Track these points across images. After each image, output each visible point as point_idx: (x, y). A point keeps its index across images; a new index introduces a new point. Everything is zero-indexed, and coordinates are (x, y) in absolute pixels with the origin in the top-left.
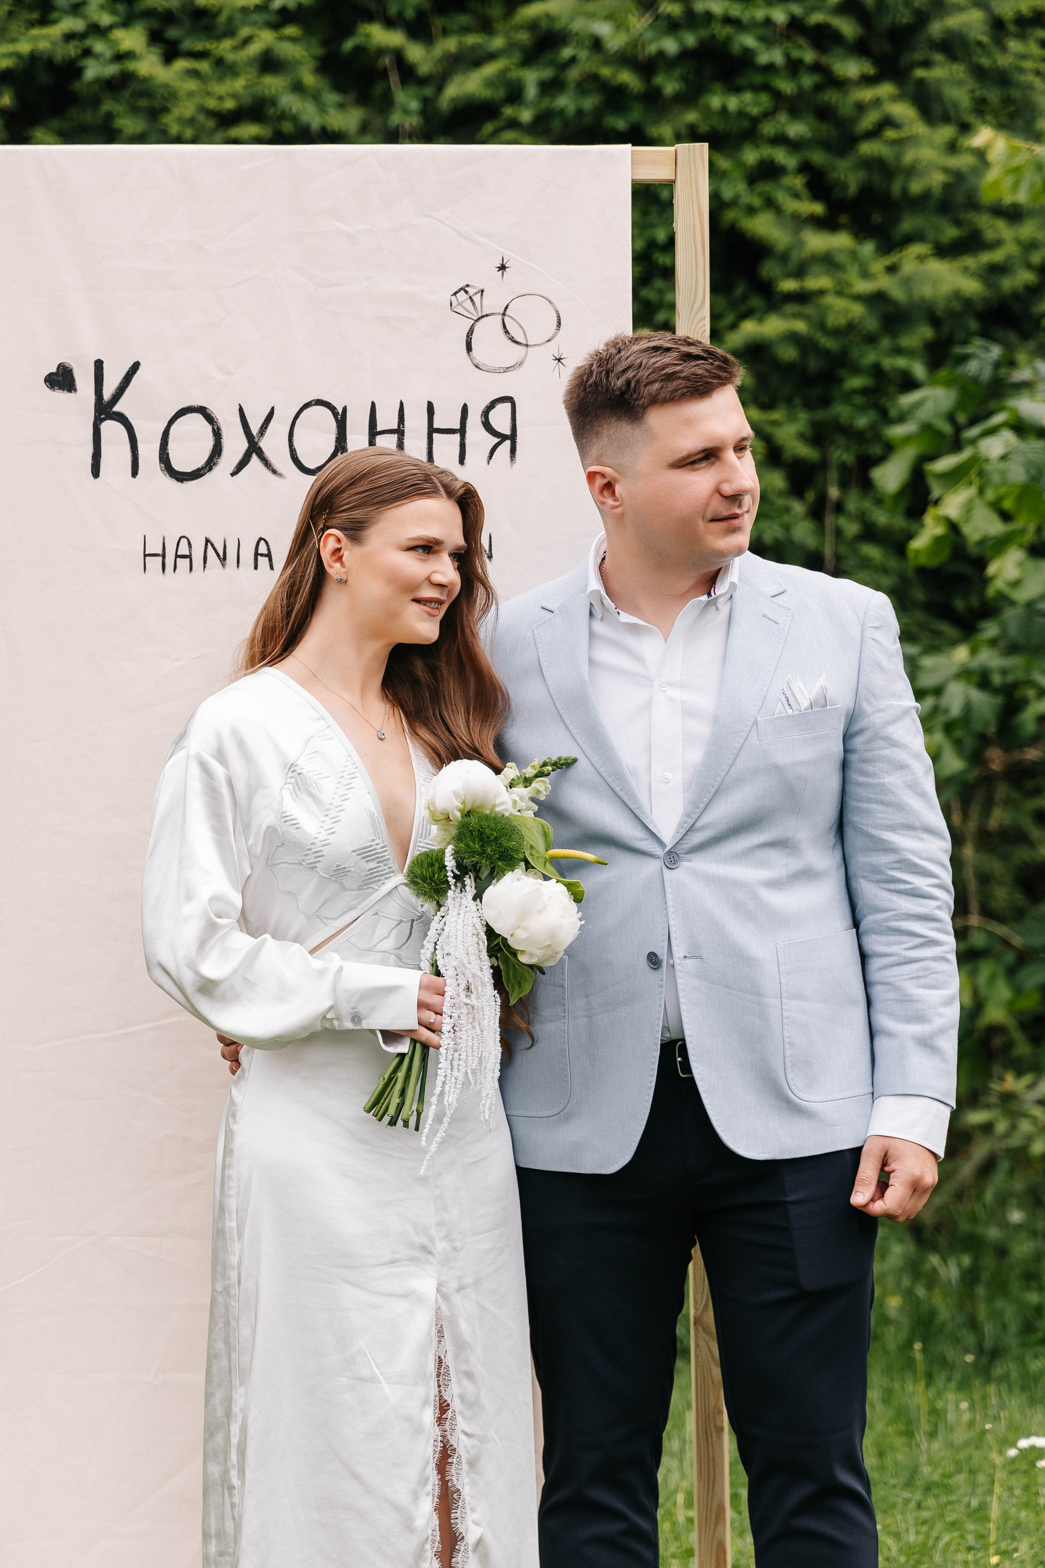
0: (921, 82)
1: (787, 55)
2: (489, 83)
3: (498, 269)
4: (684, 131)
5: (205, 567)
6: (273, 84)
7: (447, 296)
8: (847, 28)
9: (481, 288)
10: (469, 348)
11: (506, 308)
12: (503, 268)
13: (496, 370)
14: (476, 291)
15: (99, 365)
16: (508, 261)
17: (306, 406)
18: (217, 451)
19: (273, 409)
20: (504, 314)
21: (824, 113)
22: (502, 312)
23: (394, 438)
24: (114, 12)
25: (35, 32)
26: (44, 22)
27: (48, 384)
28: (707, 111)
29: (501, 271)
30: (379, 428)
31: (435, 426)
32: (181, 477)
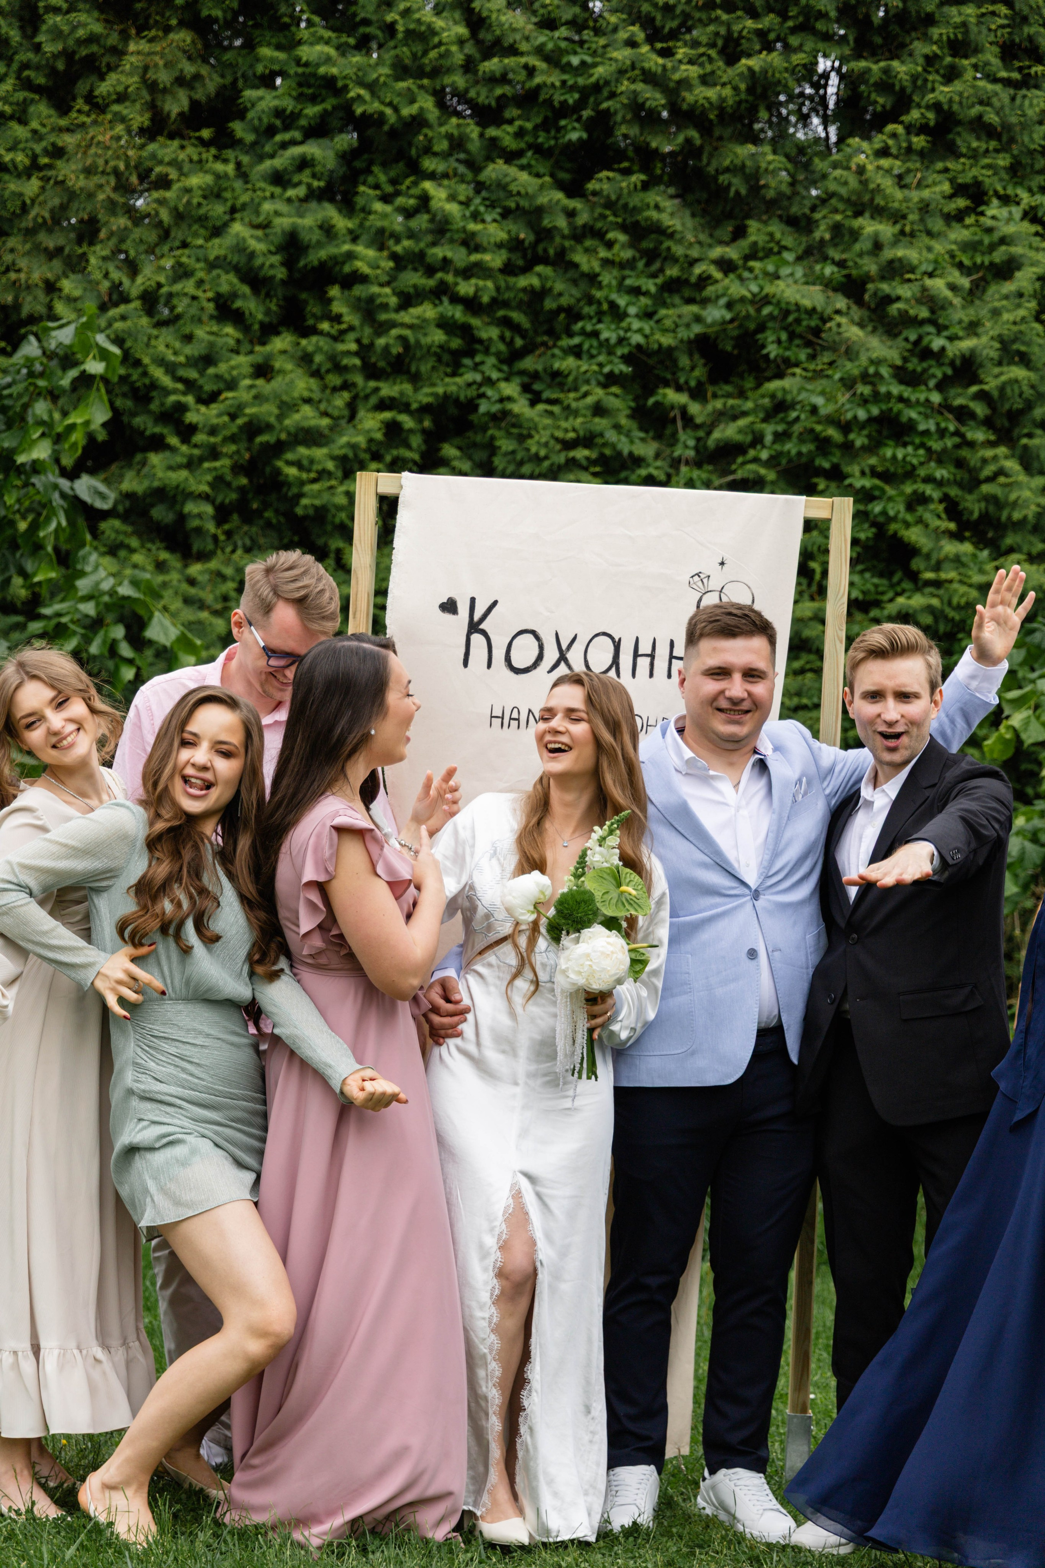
0: (1025, 447)
1: (938, 424)
2: (740, 431)
4: (867, 471)
6: (600, 423)
7: (687, 577)
8: (980, 409)
9: (708, 574)
11: (723, 588)
12: (722, 564)
14: (705, 576)
15: (473, 600)
16: (726, 560)
17: (597, 635)
18: (540, 657)
19: (576, 634)
20: (721, 592)
21: (960, 464)
22: (719, 590)
23: (649, 659)
24: (500, 370)
25: (447, 380)
26: (454, 374)
27: (441, 609)
28: (884, 459)
29: (721, 566)
30: (640, 653)
31: (674, 655)
32: (517, 671)
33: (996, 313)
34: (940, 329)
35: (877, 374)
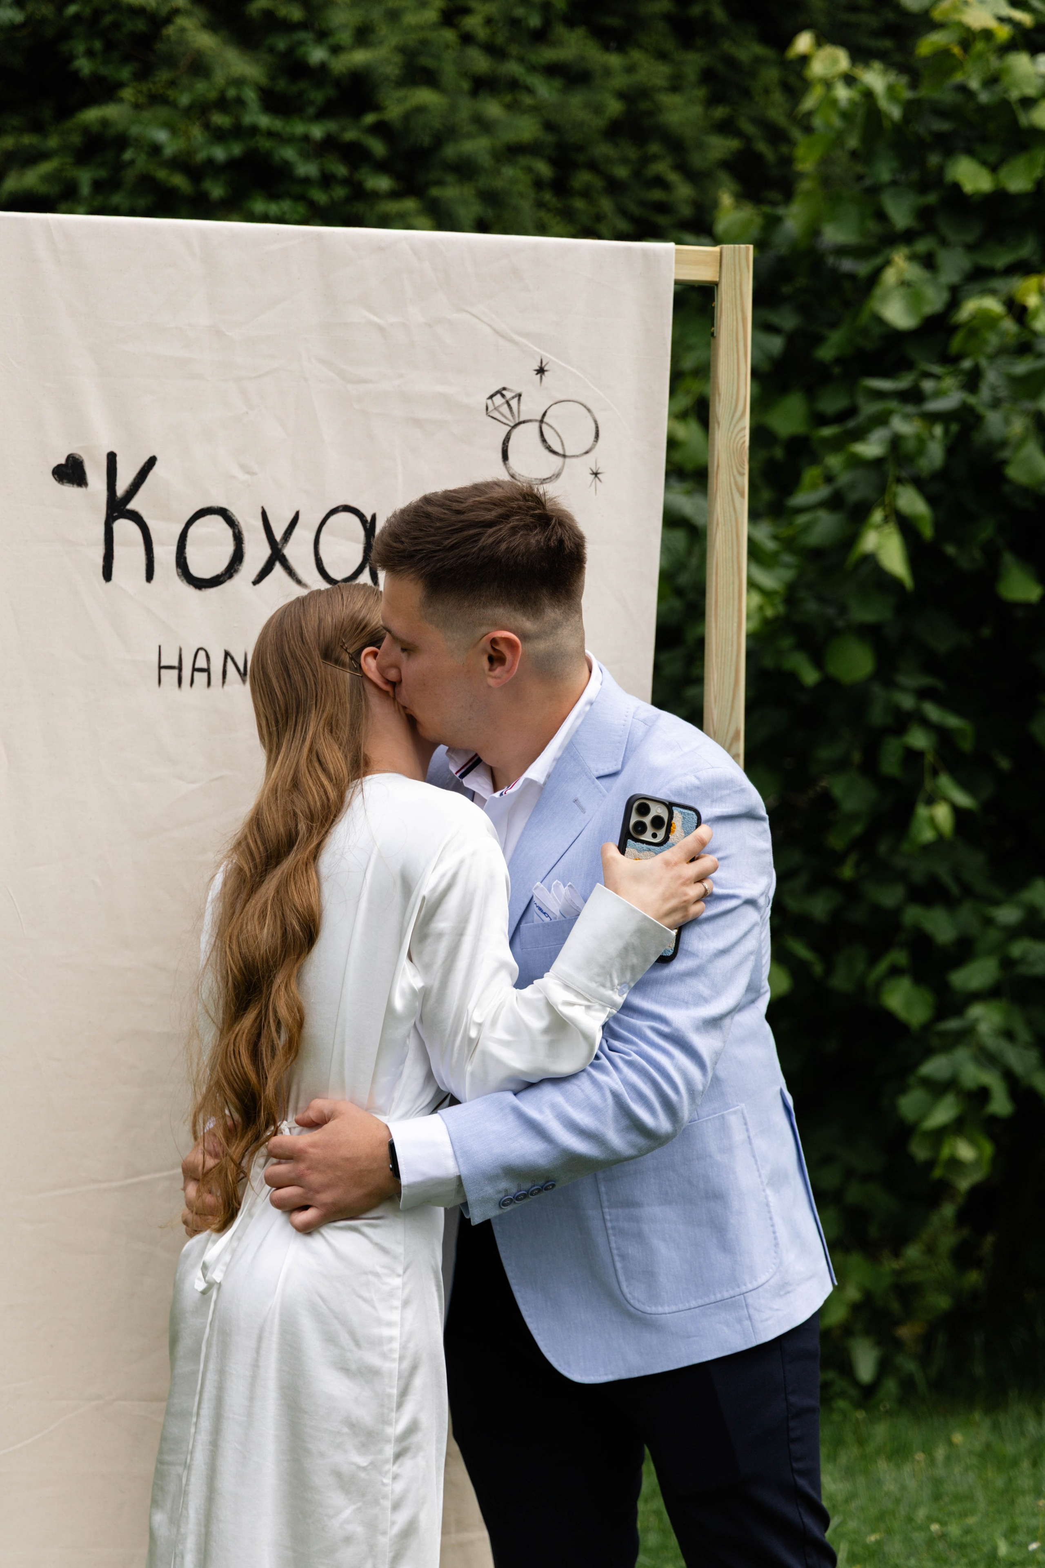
1: (321, 170)
3: (536, 372)
5: (224, 682)
7: (482, 398)
9: (518, 391)
10: (505, 456)
11: (544, 415)
12: (541, 371)
14: (513, 394)
15: (112, 458)
16: (546, 364)
17: (333, 512)
18: (238, 557)
19: (297, 514)
20: (542, 421)
22: (539, 418)
27: (56, 476)
29: (539, 375)
32: (200, 584)
33: (394, 16)
34: (322, 35)
35: (240, 102)
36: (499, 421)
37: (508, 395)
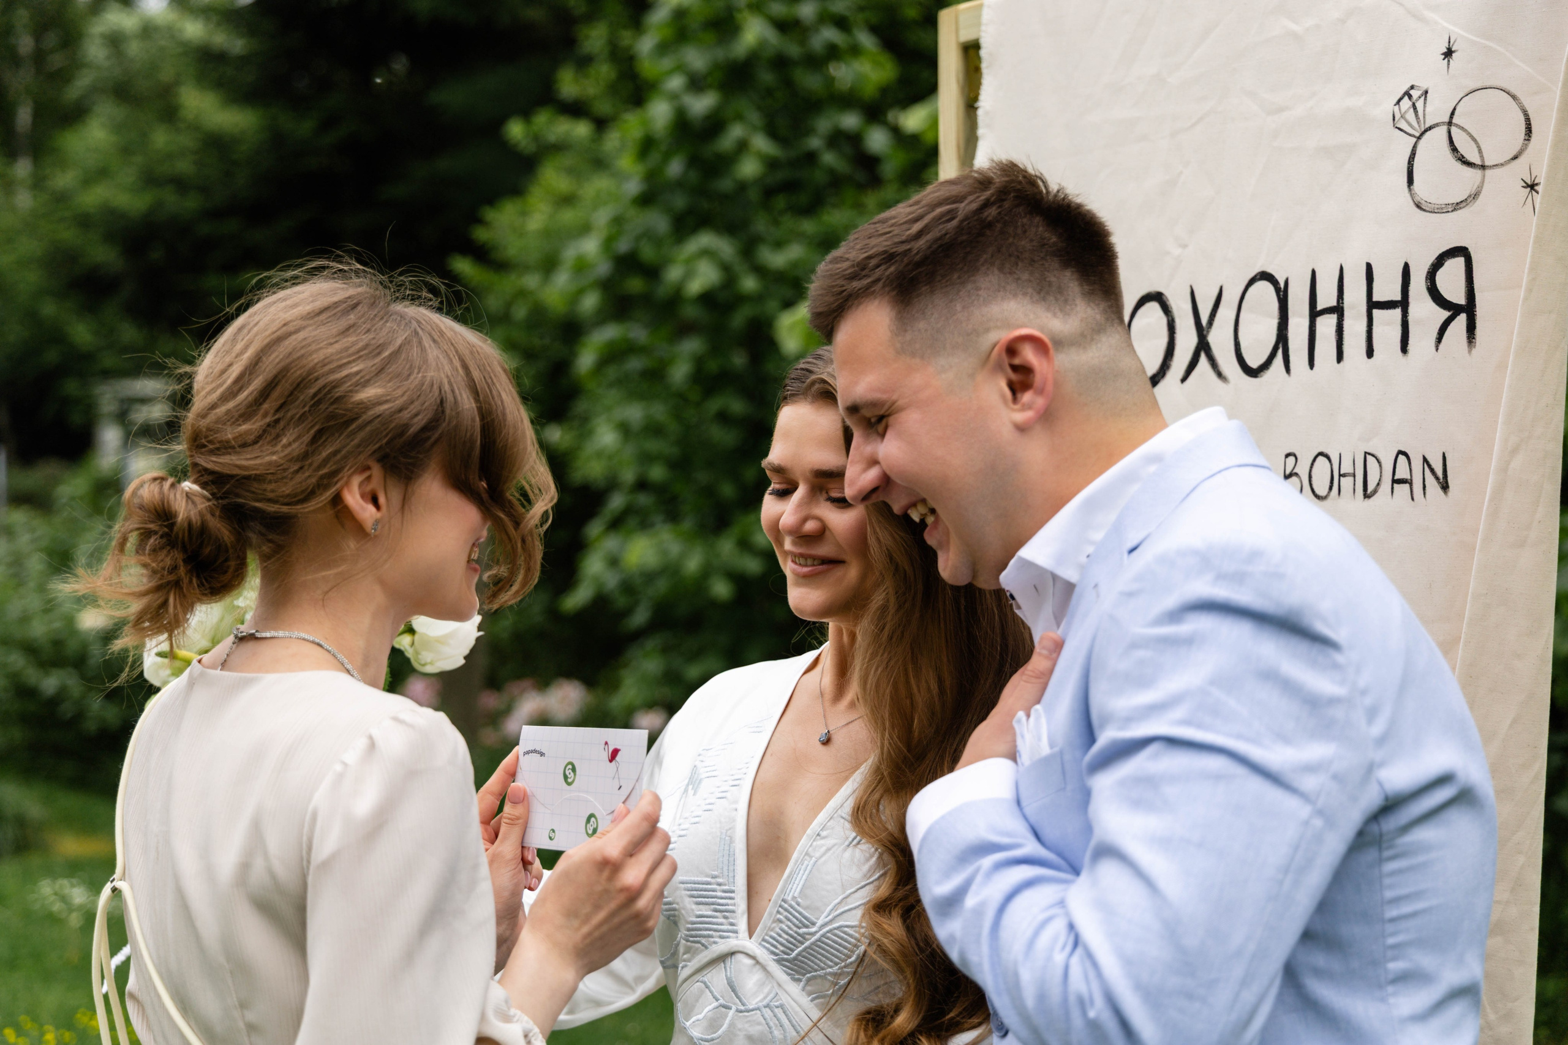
3: (1443, 56)
7: (1389, 106)
9: (1425, 88)
10: (1410, 180)
11: (1453, 114)
12: (1449, 53)
13: (1442, 208)
14: (1419, 93)
16: (1455, 42)
17: (1252, 282)
18: (1170, 352)
19: (1221, 290)
20: (1450, 123)
22: (1447, 119)
23: (1332, 319)
29: (1446, 59)
30: (1319, 307)
31: (1376, 298)
36: (1406, 132)
37: (1415, 94)
